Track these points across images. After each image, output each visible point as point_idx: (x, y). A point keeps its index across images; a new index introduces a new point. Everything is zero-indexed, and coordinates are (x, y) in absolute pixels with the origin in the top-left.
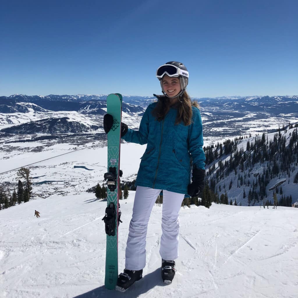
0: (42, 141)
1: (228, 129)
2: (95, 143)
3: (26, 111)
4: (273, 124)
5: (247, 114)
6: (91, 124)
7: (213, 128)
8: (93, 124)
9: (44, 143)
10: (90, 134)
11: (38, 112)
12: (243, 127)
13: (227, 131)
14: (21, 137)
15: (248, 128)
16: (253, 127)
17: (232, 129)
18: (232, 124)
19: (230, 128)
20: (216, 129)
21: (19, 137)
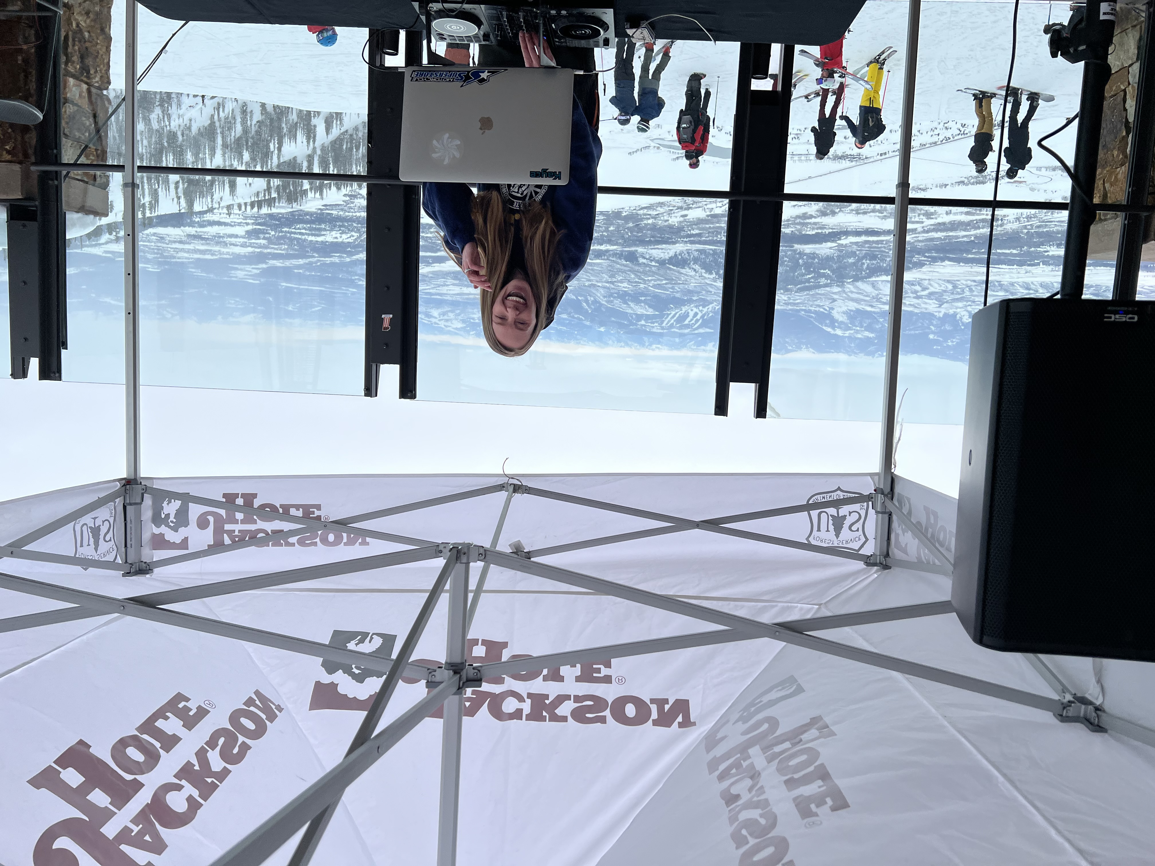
0: (820, 231)
1: (308, 235)
2: (682, 219)
3: (852, 313)
4: (177, 244)
5: (254, 276)
6: (686, 270)
7: (350, 240)
8: (683, 271)
9: (815, 224)
10: (692, 242)
11: (822, 310)
12: (264, 238)
13: (310, 229)
14: (874, 245)
15: (250, 234)
16: (236, 236)
17: (297, 236)
18: (296, 250)
19: (303, 237)
20: (341, 237)
21: (880, 245)
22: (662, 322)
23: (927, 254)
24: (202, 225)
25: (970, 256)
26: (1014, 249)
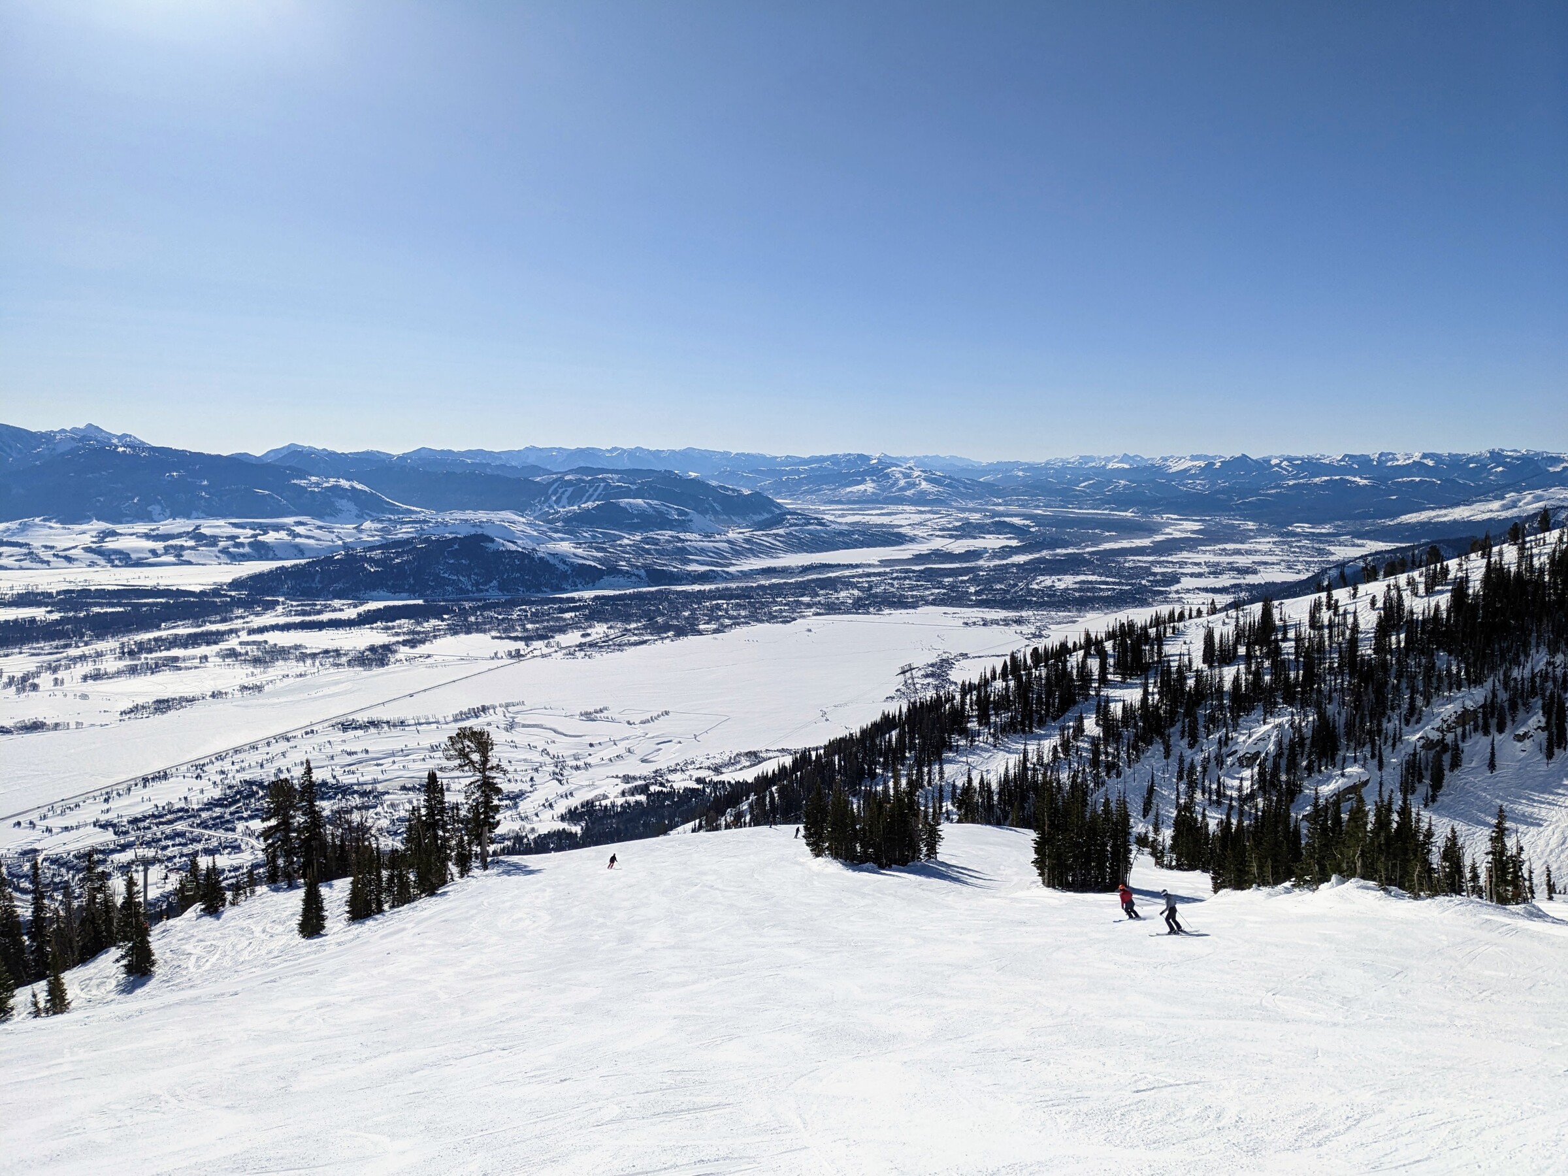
0: (390, 624)
1: (1096, 582)
2: (589, 631)
4: (1270, 561)
5: (1169, 523)
6: (577, 561)
7: (1041, 578)
8: (582, 561)
9: (397, 634)
10: (572, 600)
11: (374, 514)
12: (1155, 574)
13: (1093, 590)
14: (308, 608)
15: (1174, 579)
16: (1192, 575)
17: (1111, 580)
18: (1114, 561)
19: (1103, 579)
20: (1053, 582)
21: (299, 608)
22: (605, 488)
23: (229, 599)
24: (1237, 587)
25: (163, 600)
26: (99, 613)
